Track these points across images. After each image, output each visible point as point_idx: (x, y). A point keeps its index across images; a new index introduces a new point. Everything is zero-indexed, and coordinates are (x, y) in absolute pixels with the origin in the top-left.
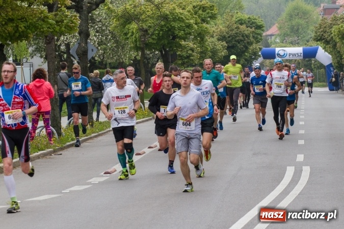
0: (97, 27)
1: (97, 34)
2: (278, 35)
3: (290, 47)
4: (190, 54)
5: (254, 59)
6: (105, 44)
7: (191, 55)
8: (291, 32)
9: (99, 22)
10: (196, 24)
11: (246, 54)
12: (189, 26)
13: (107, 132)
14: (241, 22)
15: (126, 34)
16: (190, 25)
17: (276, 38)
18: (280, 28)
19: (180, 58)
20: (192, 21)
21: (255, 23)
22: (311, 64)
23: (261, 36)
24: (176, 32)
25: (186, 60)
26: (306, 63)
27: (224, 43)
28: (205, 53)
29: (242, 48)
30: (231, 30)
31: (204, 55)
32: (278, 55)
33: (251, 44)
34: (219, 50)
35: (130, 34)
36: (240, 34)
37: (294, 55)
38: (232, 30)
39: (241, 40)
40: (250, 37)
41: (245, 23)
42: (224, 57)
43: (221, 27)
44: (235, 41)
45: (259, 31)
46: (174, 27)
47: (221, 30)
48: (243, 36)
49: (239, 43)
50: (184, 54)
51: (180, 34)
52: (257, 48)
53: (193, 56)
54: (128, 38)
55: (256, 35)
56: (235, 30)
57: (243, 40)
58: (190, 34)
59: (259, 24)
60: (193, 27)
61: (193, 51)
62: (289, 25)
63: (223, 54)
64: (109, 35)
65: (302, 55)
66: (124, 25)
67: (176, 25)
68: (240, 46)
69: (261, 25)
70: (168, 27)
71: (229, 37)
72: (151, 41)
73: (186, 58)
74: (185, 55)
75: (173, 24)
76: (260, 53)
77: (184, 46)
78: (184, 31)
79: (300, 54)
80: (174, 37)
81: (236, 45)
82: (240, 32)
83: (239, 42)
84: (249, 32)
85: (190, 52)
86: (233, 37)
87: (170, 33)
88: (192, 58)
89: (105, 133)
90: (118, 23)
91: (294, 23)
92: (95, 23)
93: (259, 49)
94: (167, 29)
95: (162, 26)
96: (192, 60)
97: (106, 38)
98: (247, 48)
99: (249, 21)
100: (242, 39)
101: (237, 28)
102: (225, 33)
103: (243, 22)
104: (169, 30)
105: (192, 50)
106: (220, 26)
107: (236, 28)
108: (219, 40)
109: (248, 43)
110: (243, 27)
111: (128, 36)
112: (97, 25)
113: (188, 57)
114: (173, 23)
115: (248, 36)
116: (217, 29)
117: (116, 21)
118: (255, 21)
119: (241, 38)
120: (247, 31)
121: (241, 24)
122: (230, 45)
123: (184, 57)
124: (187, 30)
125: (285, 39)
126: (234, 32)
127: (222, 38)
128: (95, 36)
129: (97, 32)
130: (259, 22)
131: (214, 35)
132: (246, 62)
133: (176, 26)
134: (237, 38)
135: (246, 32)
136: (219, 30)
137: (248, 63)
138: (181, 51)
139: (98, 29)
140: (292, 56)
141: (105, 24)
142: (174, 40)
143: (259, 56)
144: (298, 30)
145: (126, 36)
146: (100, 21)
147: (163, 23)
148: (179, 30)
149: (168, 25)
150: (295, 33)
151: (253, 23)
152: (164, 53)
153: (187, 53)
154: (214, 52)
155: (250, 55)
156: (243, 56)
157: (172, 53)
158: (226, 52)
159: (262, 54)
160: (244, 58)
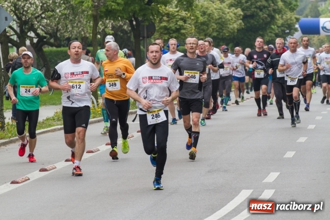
4: (180, 25)
5: (288, 34)
7: (181, 27)
11: (273, 27)
19: (166, 32)
27: (239, 11)
28: (207, 25)
29: (266, 18)
31: (205, 27)
32: (324, 28)
34: (229, 20)
39: (264, 7)
42: (238, 30)
44: (256, 7)
49: (261, 10)
50: (172, 25)
52: (293, 18)
53: (185, 29)
57: (266, 7)
61: (185, 22)
63: (235, 26)
68: (263, 15)
73: (174, 32)
74: (173, 28)
76: (297, 26)
77: (172, 15)
81: (257, 14)
85: (181, 23)
88: (183, 31)
93: (295, 20)
96: (184, 35)
98: (273, 18)
105: (184, 20)
108: (231, 6)
109: (274, 10)
113: (178, 30)
122: (248, 13)
123: (172, 30)
127: (236, 3)
138: (168, 21)
143: (296, 30)
152: (134, 23)
153: (177, 24)
154: (222, 23)
155: (283, 28)
156: (268, 31)
157: (147, 23)
158: (240, 23)
159: (300, 26)
160: (271, 32)
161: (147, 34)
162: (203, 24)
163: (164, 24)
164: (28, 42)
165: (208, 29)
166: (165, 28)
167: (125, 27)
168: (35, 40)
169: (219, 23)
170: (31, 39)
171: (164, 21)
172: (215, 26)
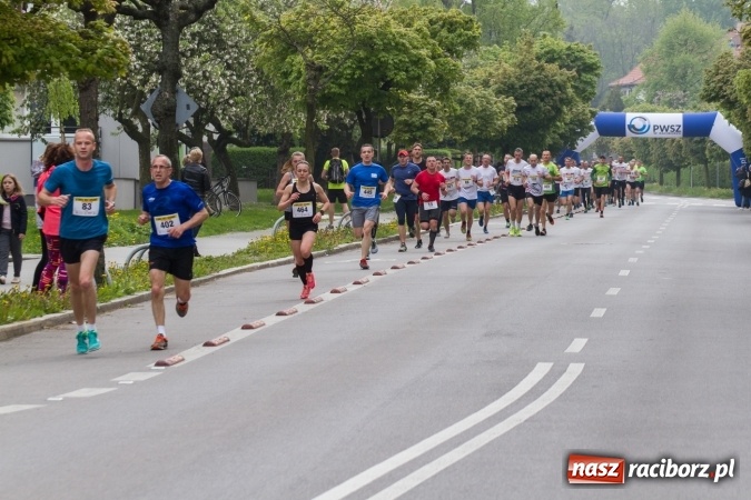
0: (227, 57)
1: (228, 73)
2: (643, 85)
3: (664, 111)
4: (426, 120)
5: (580, 134)
6: (243, 94)
7: (429, 123)
8: (670, 81)
9: (232, 47)
10: (433, 58)
11: (558, 123)
12: (418, 62)
13: (212, 279)
14: (551, 57)
15: (286, 75)
16: (419, 59)
17: (638, 91)
18: (647, 71)
19: (406, 129)
20: (424, 52)
21: (581, 58)
22: (704, 149)
23: (593, 87)
24: (391, 74)
25: (419, 134)
26: (694, 146)
27: (511, 101)
28: (465, 120)
29: (549, 111)
30: (526, 73)
31: (462, 123)
32: (632, 127)
33: (568, 102)
34: (496, 114)
35: (294, 75)
36: (545, 82)
37: (664, 129)
38: (529, 73)
39: (547, 95)
40: (565, 88)
41: (560, 58)
42: (509, 128)
43: (506, 66)
44: (535, 96)
45: (589, 76)
46: (386, 63)
47: (505, 71)
48: (551, 86)
49: (542, 100)
50: (416, 120)
51: (399, 78)
52: (587, 111)
53: (434, 125)
54: (290, 84)
55: (581, 86)
56: (535, 72)
57: (550, 95)
58: (418, 78)
59: (588, 61)
60: (425, 64)
61: (434, 115)
62: (665, 66)
63: (505, 121)
64: (253, 75)
65: (681, 129)
66: (282, 55)
67: (390, 58)
68: (544, 107)
69: (594, 64)
70: (372, 63)
71: (522, 87)
72: (335, 89)
73: (418, 129)
74: (417, 123)
75: (383, 56)
76: (592, 123)
77: (416, 104)
78: (407, 71)
79: (676, 128)
80: (388, 84)
81: (537, 106)
82: (546, 77)
83: (542, 97)
84: (564, 78)
85: (428, 116)
86: (529, 88)
87: (376, 74)
88: (431, 129)
89: (206, 281)
90: (270, 50)
91: (677, 60)
92: (224, 49)
93: (589, 115)
94: (371, 67)
95: (360, 60)
96: (433, 133)
97: (247, 82)
98: (559, 111)
99: (568, 55)
100: (550, 92)
101: (541, 69)
102: (513, 79)
103: (556, 56)
104: (376, 69)
105: (433, 112)
106: (503, 63)
107: (537, 69)
108: (499, 92)
109: (562, 100)
110: (552, 68)
111: (290, 79)
112: (229, 53)
113: (424, 127)
114: (384, 54)
115: (561, 87)
116: (497, 69)
117: (267, 46)
118: (582, 54)
119: (547, 89)
120: (561, 75)
121: (551, 61)
122: (524, 104)
123: (415, 126)
124: (414, 71)
125: (656, 95)
126: (532, 77)
127: (507, 89)
128: (224, 76)
129: (229, 67)
130: (590, 56)
131: (491, 83)
132: (562, 142)
133: (391, 62)
134: (539, 91)
135: (558, 78)
136: (501, 71)
137: (566, 143)
138: (410, 114)
139: (230, 62)
140: (659, 130)
141: (245, 52)
142: (388, 90)
143: (591, 129)
144: (684, 76)
145: (286, 78)
146: (236, 46)
147: (362, 54)
148: (396, 69)
149: (374, 58)
150: (678, 83)
151: (577, 59)
152: (364, 117)
153: (422, 118)
154: (486, 118)
155: (571, 126)
156: (552, 129)
157: (382, 117)
158: (512, 119)
159: (596, 124)
160: (554, 132)
161: (381, 132)
162: (459, 118)
163: (404, 117)
164: (205, 139)
165: (465, 126)
166: (406, 123)
167: (347, 121)
168: (216, 137)
169: (482, 118)
170: (210, 134)
171: (404, 113)
172: (476, 121)
